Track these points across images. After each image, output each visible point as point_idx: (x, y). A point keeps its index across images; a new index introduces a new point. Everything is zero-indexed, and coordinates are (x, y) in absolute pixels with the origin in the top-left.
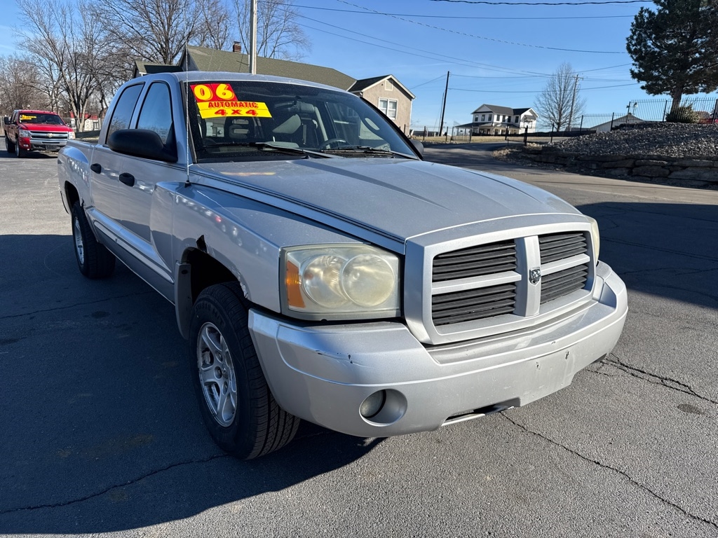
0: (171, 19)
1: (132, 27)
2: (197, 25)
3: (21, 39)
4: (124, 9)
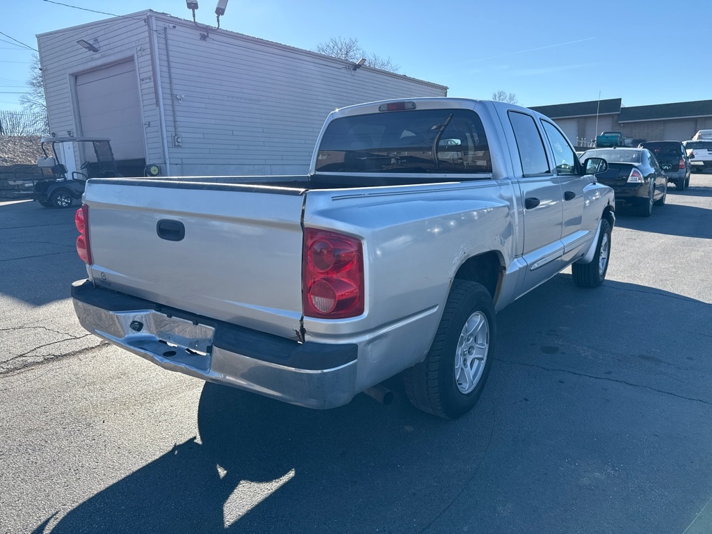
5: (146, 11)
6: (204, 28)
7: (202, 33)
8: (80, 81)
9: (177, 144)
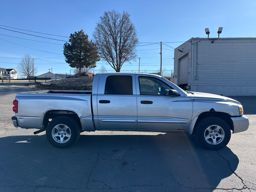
5: (191, 39)
6: (212, 39)
7: (212, 41)
8: (181, 60)
9: (196, 79)
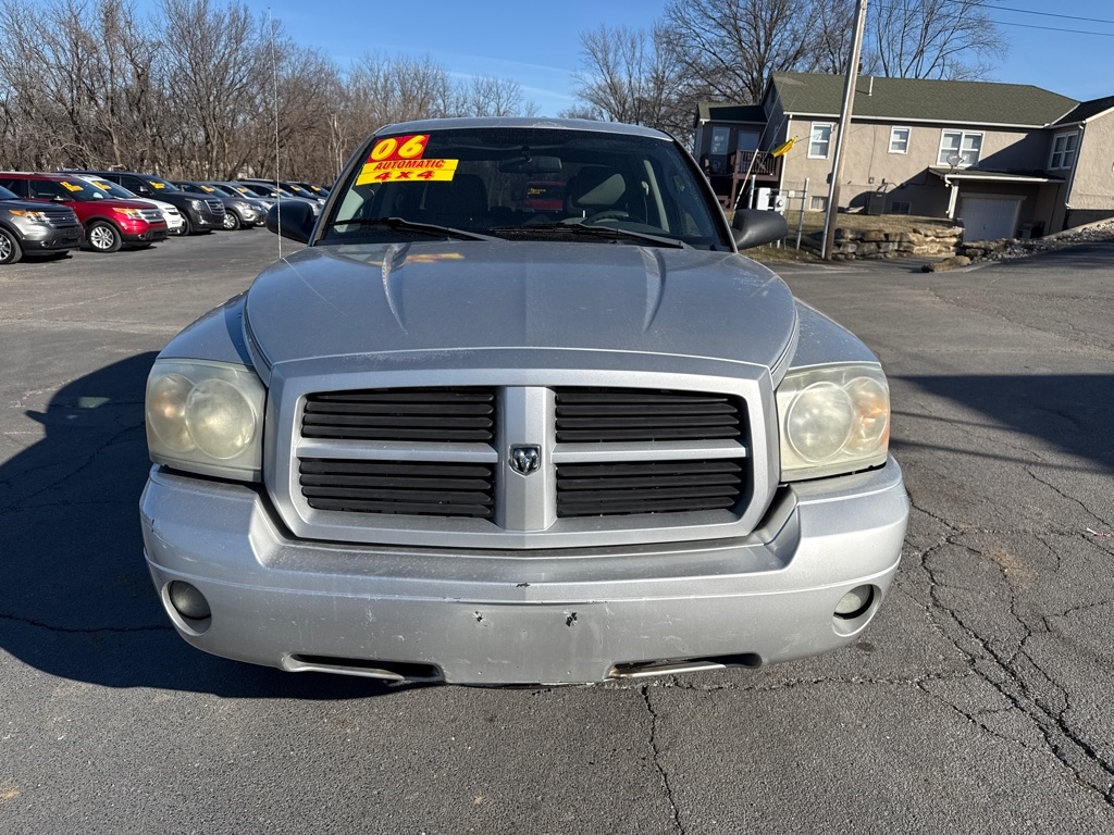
0: (771, 35)
1: (714, 54)
2: (812, 38)
3: (580, 87)
4: (707, 28)
